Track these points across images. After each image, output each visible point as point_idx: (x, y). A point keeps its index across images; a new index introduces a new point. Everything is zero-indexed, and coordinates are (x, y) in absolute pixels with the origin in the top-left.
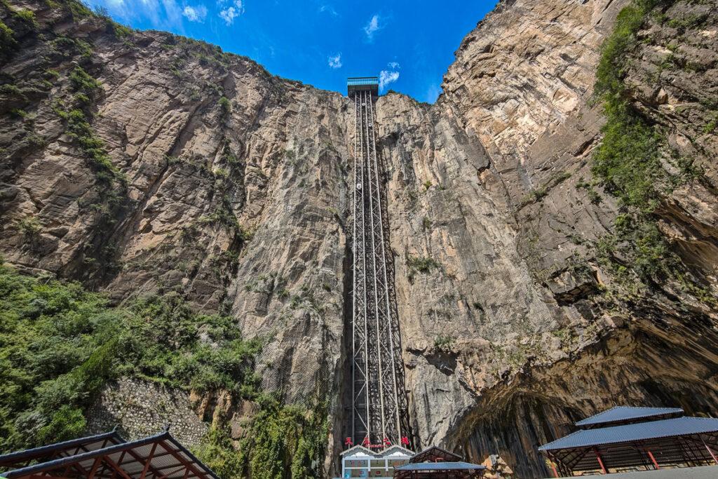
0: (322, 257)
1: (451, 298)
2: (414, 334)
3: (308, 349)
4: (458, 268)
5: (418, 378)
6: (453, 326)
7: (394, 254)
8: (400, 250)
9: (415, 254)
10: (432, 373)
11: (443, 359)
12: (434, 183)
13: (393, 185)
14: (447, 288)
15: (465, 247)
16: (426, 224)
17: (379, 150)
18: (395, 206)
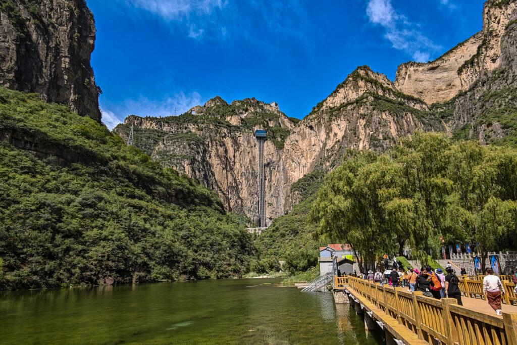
0: (255, 203)
1: (273, 211)
2: (268, 215)
3: (256, 218)
4: (275, 206)
5: (267, 220)
6: (273, 215)
7: (265, 201)
8: (267, 201)
9: (269, 202)
10: (269, 220)
11: (270, 219)
12: (275, 184)
13: (267, 182)
14: (273, 209)
15: (277, 202)
16: (272, 195)
17: (264, 167)
18: (267, 190)
